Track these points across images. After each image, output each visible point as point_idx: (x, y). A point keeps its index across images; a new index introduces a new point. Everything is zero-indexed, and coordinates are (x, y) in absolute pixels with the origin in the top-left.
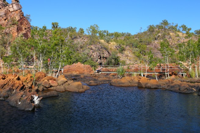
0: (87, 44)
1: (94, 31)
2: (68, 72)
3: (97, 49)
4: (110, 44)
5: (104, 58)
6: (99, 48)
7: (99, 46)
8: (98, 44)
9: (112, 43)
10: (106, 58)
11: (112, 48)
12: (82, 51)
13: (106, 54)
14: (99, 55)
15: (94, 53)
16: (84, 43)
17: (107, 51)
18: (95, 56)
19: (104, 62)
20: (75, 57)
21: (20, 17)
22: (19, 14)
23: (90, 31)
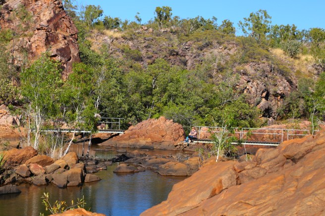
0: (235, 61)
1: (258, 26)
2: (130, 138)
3: (258, 73)
4: (299, 58)
5: (276, 95)
6: (264, 71)
7: (265, 65)
8: (264, 61)
9: (303, 58)
10: (283, 96)
11: (303, 70)
12: (223, 79)
13: (282, 87)
14: (264, 88)
15: (250, 84)
16: (228, 58)
17: (286, 79)
18: (253, 90)
19: (277, 105)
20: (203, 92)
21: (54, 12)
22: (53, 5)
23: (248, 27)
